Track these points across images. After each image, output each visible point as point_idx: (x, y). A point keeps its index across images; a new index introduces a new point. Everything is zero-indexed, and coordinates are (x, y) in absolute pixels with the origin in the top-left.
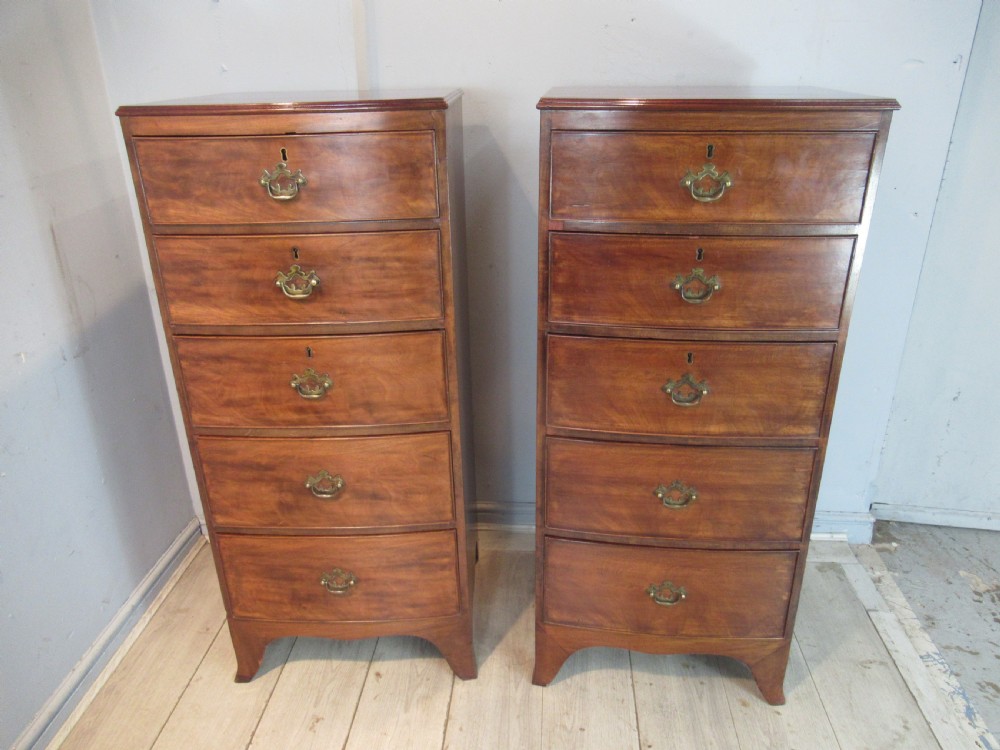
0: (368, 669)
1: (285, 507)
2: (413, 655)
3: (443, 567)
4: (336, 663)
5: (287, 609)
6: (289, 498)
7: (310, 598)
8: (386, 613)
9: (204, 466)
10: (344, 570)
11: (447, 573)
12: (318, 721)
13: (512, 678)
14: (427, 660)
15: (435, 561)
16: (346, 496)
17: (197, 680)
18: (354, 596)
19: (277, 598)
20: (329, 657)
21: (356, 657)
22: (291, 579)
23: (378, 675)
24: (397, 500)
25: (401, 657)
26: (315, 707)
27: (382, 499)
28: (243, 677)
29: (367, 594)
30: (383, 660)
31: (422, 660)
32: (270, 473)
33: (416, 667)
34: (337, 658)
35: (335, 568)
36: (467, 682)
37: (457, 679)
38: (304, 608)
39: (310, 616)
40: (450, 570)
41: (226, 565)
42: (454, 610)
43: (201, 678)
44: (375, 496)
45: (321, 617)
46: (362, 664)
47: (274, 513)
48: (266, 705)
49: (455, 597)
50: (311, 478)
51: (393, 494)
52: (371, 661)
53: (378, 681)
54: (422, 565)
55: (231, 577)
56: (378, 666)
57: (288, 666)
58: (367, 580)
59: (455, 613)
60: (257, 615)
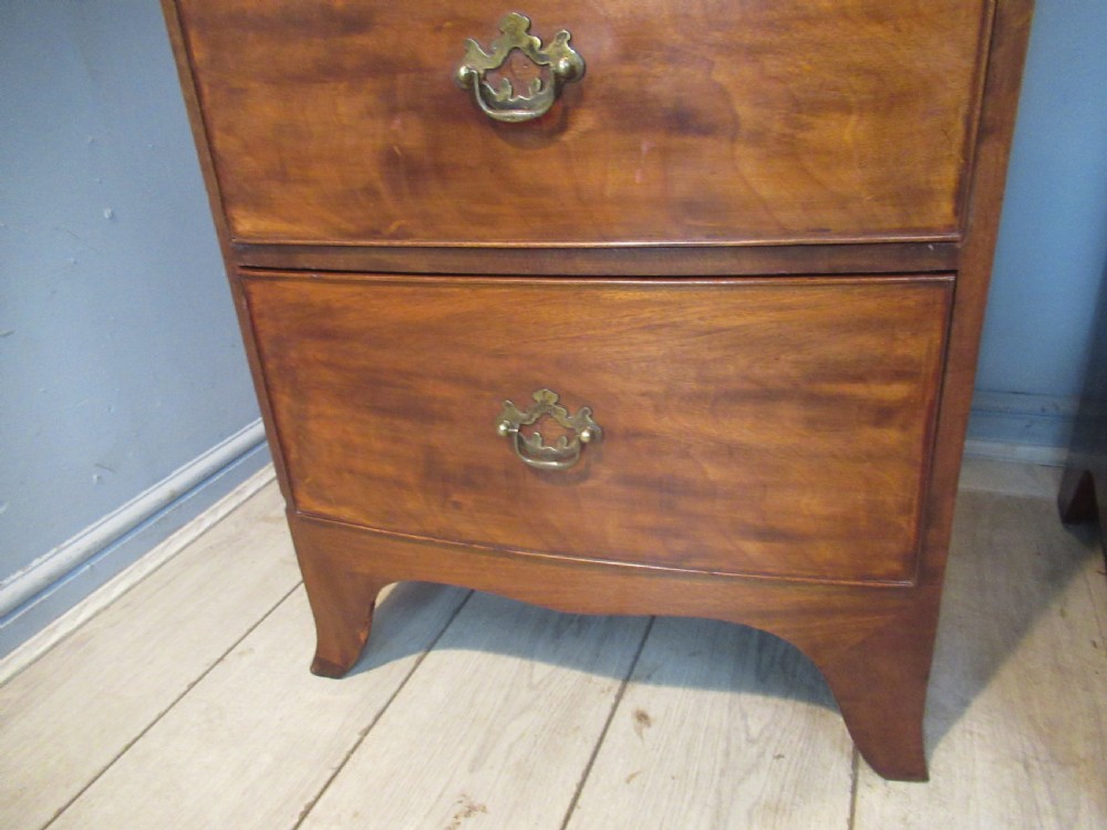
0: (619, 697)
1: (405, 170)
2: (736, 685)
3: (884, 414)
4: (542, 670)
5: (413, 504)
6: (410, 135)
7: (472, 478)
8: (679, 546)
9: (193, 35)
10: (565, 398)
11: (891, 436)
12: (471, 811)
13: (1044, 802)
14: (774, 701)
15: (859, 390)
16: (585, 120)
17: (241, 654)
18: (590, 483)
19: (389, 469)
20: (527, 653)
21: (592, 665)
22: (424, 413)
23: (642, 717)
24: (757, 137)
25: (705, 683)
26: (472, 770)
27: (706, 131)
28: (330, 664)
29: (630, 481)
30: (659, 683)
31: (760, 698)
32: (360, 41)
33: (744, 716)
34: (546, 659)
35: (538, 386)
36: (900, 786)
37: (867, 774)
38: (457, 505)
39: (468, 529)
40: (904, 427)
41: (271, 366)
42: (895, 566)
43: (251, 650)
44: (682, 122)
45: (501, 536)
46: (603, 685)
47: (371, 192)
48: (360, 742)
49: (907, 524)
50: (476, 49)
51: (744, 110)
52: (627, 680)
53: (640, 734)
54: (811, 399)
55: (284, 401)
56: (642, 695)
57: (435, 656)
58: (632, 434)
59: (894, 576)
60: (346, 513)
